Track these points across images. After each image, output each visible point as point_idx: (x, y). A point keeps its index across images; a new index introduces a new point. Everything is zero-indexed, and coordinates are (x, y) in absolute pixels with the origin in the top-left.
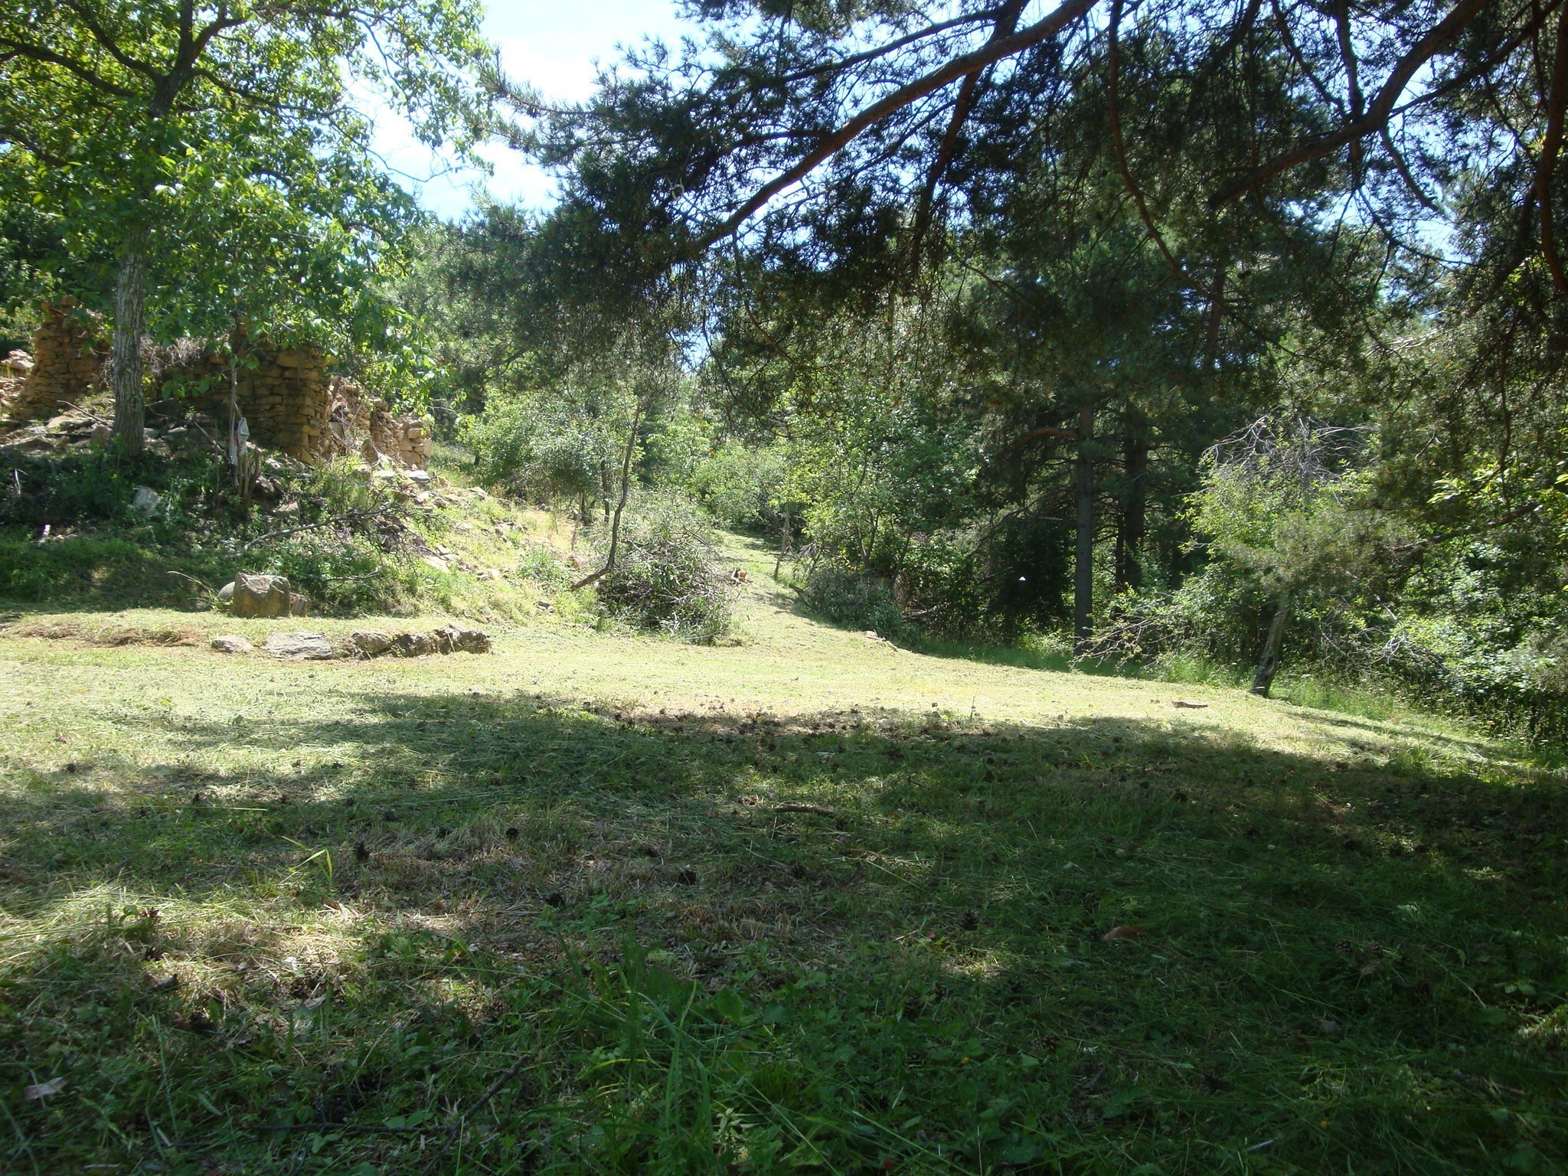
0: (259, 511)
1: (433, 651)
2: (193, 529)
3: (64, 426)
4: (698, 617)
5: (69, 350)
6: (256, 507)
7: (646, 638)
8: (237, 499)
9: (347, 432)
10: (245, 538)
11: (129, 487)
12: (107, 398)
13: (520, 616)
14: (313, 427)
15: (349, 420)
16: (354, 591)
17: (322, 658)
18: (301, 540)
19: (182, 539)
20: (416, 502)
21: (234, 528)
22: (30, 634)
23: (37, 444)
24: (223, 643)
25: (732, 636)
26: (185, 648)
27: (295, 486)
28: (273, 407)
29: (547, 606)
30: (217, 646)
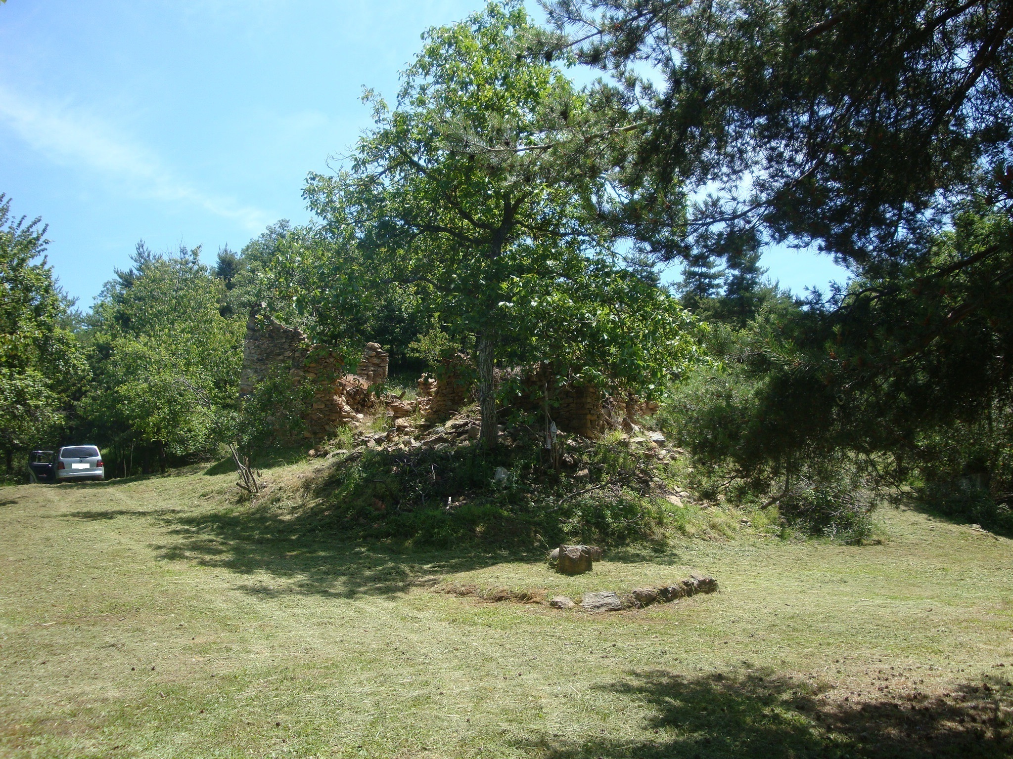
0: (565, 477)
1: (682, 596)
2: (529, 492)
3: (454, 426)
4: (848, 525)
5: (454, 380)
6: (564, 474)
7: (815, 543)
8: (553, 471)
9: (613, 413)
10: (559, 496)
11: (492, 469)
12: (476, 407)
13: (730, 533)
14: (592, 415)
15: (613, 406)
16: (626, 528)
17: (615, 610)
18: (591, 495)
19: (522, 499)
20: (659, 459)
21: (552, 488)
22: (449, 592)
23: (440, 440)
24: (557, 602)
25: (875, 537)
26: (535, 605)
27: (585, 458)
28: (568, 405)
29: (746, 522)
30: (554, 605)
